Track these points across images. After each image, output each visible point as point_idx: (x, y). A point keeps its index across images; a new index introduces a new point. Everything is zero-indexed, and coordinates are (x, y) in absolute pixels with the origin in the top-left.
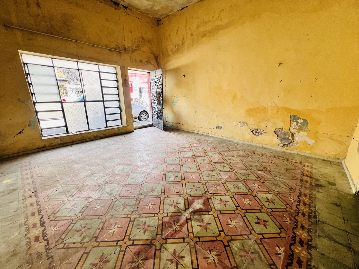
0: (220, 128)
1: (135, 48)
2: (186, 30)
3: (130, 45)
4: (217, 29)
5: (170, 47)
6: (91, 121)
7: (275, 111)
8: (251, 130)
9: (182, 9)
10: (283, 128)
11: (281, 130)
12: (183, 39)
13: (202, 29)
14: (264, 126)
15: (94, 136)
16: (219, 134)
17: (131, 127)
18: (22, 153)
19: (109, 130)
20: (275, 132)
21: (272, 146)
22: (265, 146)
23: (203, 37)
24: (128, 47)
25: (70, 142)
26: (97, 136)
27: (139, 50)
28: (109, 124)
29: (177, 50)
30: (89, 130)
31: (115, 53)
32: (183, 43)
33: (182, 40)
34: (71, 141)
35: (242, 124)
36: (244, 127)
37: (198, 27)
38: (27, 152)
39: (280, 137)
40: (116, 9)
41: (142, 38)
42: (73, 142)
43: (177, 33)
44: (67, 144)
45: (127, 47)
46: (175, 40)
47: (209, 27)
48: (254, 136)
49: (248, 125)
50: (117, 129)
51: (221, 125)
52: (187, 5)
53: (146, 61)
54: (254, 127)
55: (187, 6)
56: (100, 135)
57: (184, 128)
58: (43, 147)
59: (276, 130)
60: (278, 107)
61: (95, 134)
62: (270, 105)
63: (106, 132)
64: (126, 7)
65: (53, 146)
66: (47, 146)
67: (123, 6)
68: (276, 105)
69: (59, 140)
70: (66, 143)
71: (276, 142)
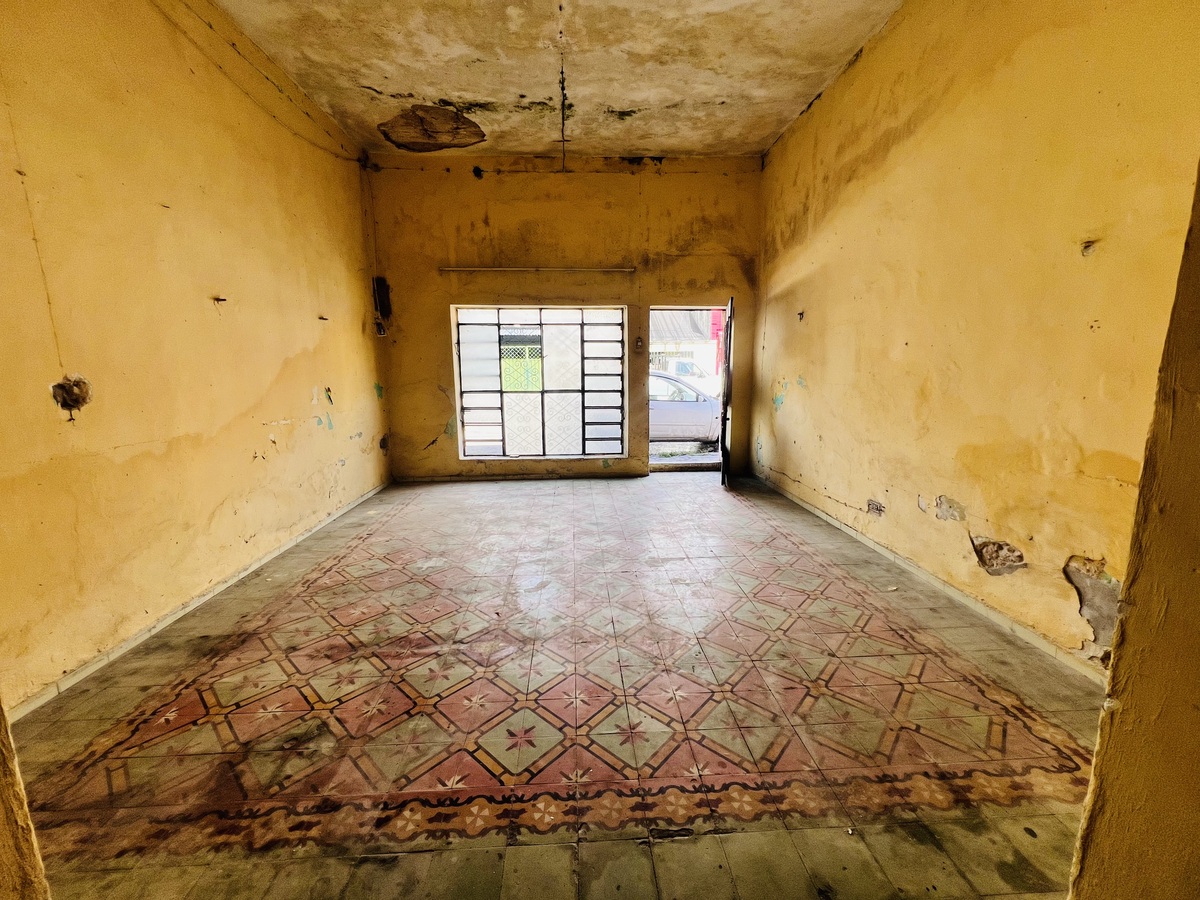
0: (879, 509)
1: (677, 253)
2: (814, 167)
3: (663, 248)
4: (886, 144)
5: (779, 227)
6: (551, 435)
7: (1069, 467)
8: (976, 543)
9: (810, 106)
10: (1103, 561)
11: (1093, 567)
12: (807, 197)
13: (848, 156)
14: (1023, 534)
15: (547, 470)
16: (874, 533)
17: (640, 463)
18: (430, 479)
19: (583, 462)
20: (1065, 571)
21: (1053, 642)
22: (1023, 634)
23: (849, 180)
24: (658, 254)
25: (500, 475)
26: (552, 472)
27: (689, 255)
28: (591, 447)
29: (794, 233)
30: (544, 454)
31: (618, 277)
32: (806, 209)
33: (804, 200)
34: (503, 472)
35: (945, 506)
36: (950, 521)
37: (841, 150)
38: (436, 479)
39: (1091, 607)
40: (633, 173)
41: (704, 220)
42: (505, 475)
43: (795, 183)
44: (495, 478)
45: (651, 256)
46: (791, 203)
47: (866, 142)
48: (982, 570)
49: (963, 518)
50: (601, 463)
51: (881, 500)
52: (818, 93)
53: (709, 282)
54: (985, 533)
55: (819, 95)
56: (561, 471)
57: (793, 490)
58: (458, 475)
59: (1074, 564)
60: (1081, 450)
61: (550, 467)
62: (1047, 435)
63: (573, 464)
64: (659, 159)
65: (473, 476)
66: (464, 473)
67: (653, 158)
68: (1074, 438)
69: (482, 465)
70: (494, 475)
71: (1074, 630)
